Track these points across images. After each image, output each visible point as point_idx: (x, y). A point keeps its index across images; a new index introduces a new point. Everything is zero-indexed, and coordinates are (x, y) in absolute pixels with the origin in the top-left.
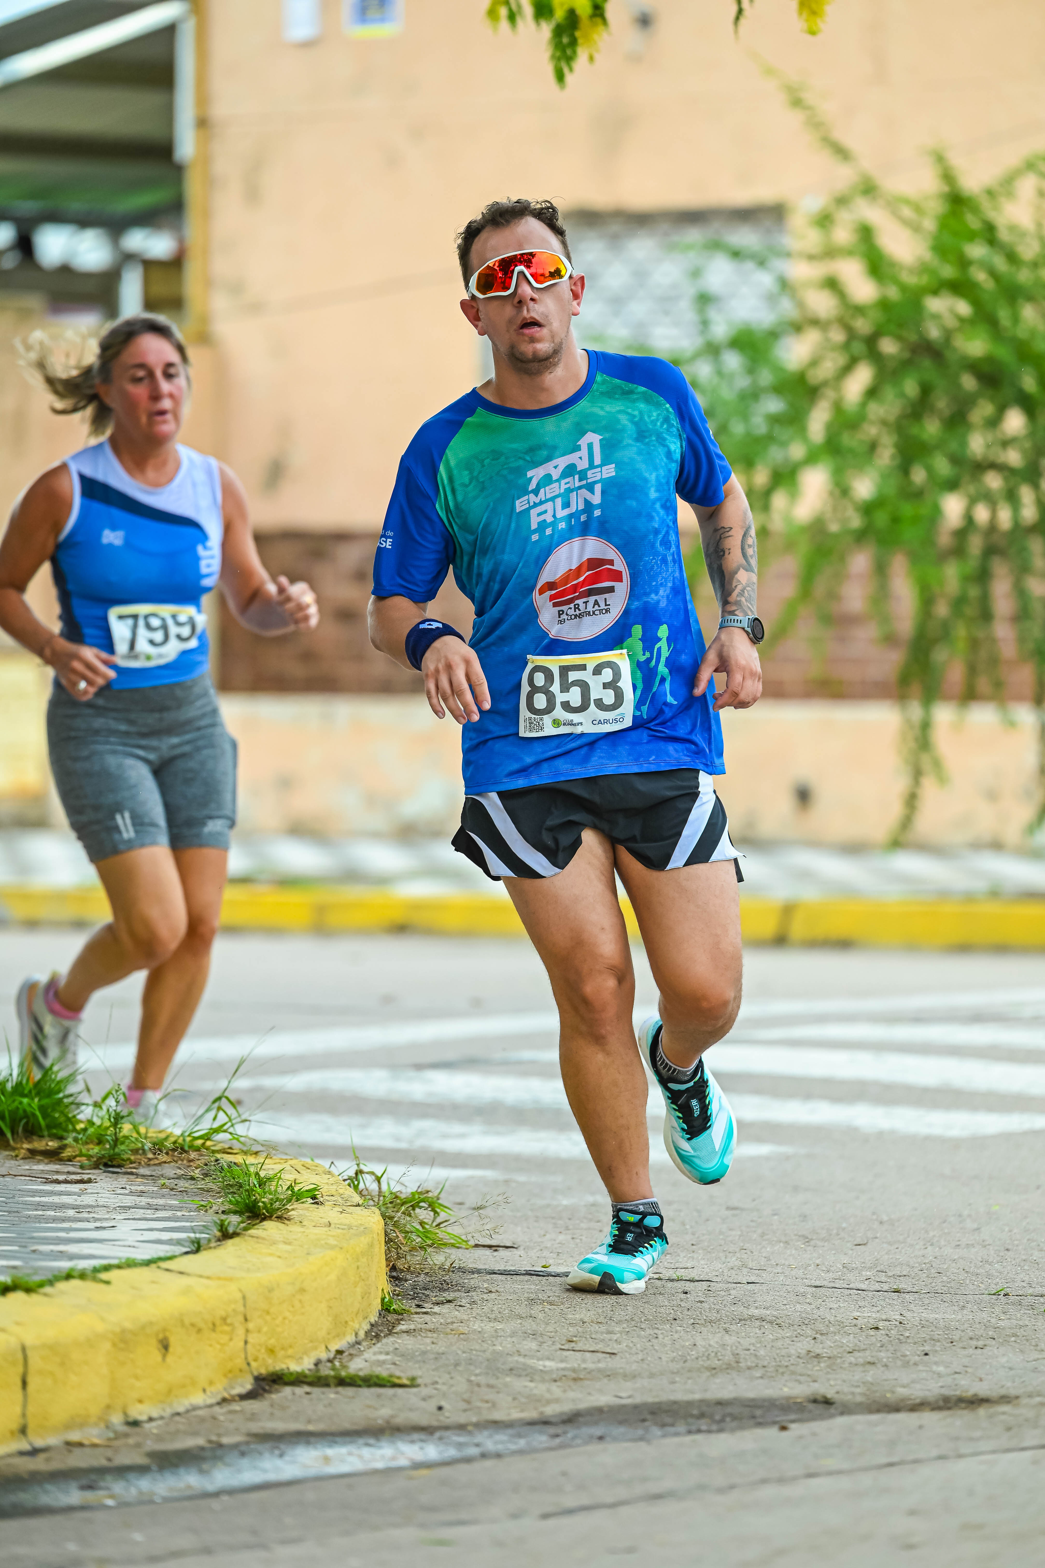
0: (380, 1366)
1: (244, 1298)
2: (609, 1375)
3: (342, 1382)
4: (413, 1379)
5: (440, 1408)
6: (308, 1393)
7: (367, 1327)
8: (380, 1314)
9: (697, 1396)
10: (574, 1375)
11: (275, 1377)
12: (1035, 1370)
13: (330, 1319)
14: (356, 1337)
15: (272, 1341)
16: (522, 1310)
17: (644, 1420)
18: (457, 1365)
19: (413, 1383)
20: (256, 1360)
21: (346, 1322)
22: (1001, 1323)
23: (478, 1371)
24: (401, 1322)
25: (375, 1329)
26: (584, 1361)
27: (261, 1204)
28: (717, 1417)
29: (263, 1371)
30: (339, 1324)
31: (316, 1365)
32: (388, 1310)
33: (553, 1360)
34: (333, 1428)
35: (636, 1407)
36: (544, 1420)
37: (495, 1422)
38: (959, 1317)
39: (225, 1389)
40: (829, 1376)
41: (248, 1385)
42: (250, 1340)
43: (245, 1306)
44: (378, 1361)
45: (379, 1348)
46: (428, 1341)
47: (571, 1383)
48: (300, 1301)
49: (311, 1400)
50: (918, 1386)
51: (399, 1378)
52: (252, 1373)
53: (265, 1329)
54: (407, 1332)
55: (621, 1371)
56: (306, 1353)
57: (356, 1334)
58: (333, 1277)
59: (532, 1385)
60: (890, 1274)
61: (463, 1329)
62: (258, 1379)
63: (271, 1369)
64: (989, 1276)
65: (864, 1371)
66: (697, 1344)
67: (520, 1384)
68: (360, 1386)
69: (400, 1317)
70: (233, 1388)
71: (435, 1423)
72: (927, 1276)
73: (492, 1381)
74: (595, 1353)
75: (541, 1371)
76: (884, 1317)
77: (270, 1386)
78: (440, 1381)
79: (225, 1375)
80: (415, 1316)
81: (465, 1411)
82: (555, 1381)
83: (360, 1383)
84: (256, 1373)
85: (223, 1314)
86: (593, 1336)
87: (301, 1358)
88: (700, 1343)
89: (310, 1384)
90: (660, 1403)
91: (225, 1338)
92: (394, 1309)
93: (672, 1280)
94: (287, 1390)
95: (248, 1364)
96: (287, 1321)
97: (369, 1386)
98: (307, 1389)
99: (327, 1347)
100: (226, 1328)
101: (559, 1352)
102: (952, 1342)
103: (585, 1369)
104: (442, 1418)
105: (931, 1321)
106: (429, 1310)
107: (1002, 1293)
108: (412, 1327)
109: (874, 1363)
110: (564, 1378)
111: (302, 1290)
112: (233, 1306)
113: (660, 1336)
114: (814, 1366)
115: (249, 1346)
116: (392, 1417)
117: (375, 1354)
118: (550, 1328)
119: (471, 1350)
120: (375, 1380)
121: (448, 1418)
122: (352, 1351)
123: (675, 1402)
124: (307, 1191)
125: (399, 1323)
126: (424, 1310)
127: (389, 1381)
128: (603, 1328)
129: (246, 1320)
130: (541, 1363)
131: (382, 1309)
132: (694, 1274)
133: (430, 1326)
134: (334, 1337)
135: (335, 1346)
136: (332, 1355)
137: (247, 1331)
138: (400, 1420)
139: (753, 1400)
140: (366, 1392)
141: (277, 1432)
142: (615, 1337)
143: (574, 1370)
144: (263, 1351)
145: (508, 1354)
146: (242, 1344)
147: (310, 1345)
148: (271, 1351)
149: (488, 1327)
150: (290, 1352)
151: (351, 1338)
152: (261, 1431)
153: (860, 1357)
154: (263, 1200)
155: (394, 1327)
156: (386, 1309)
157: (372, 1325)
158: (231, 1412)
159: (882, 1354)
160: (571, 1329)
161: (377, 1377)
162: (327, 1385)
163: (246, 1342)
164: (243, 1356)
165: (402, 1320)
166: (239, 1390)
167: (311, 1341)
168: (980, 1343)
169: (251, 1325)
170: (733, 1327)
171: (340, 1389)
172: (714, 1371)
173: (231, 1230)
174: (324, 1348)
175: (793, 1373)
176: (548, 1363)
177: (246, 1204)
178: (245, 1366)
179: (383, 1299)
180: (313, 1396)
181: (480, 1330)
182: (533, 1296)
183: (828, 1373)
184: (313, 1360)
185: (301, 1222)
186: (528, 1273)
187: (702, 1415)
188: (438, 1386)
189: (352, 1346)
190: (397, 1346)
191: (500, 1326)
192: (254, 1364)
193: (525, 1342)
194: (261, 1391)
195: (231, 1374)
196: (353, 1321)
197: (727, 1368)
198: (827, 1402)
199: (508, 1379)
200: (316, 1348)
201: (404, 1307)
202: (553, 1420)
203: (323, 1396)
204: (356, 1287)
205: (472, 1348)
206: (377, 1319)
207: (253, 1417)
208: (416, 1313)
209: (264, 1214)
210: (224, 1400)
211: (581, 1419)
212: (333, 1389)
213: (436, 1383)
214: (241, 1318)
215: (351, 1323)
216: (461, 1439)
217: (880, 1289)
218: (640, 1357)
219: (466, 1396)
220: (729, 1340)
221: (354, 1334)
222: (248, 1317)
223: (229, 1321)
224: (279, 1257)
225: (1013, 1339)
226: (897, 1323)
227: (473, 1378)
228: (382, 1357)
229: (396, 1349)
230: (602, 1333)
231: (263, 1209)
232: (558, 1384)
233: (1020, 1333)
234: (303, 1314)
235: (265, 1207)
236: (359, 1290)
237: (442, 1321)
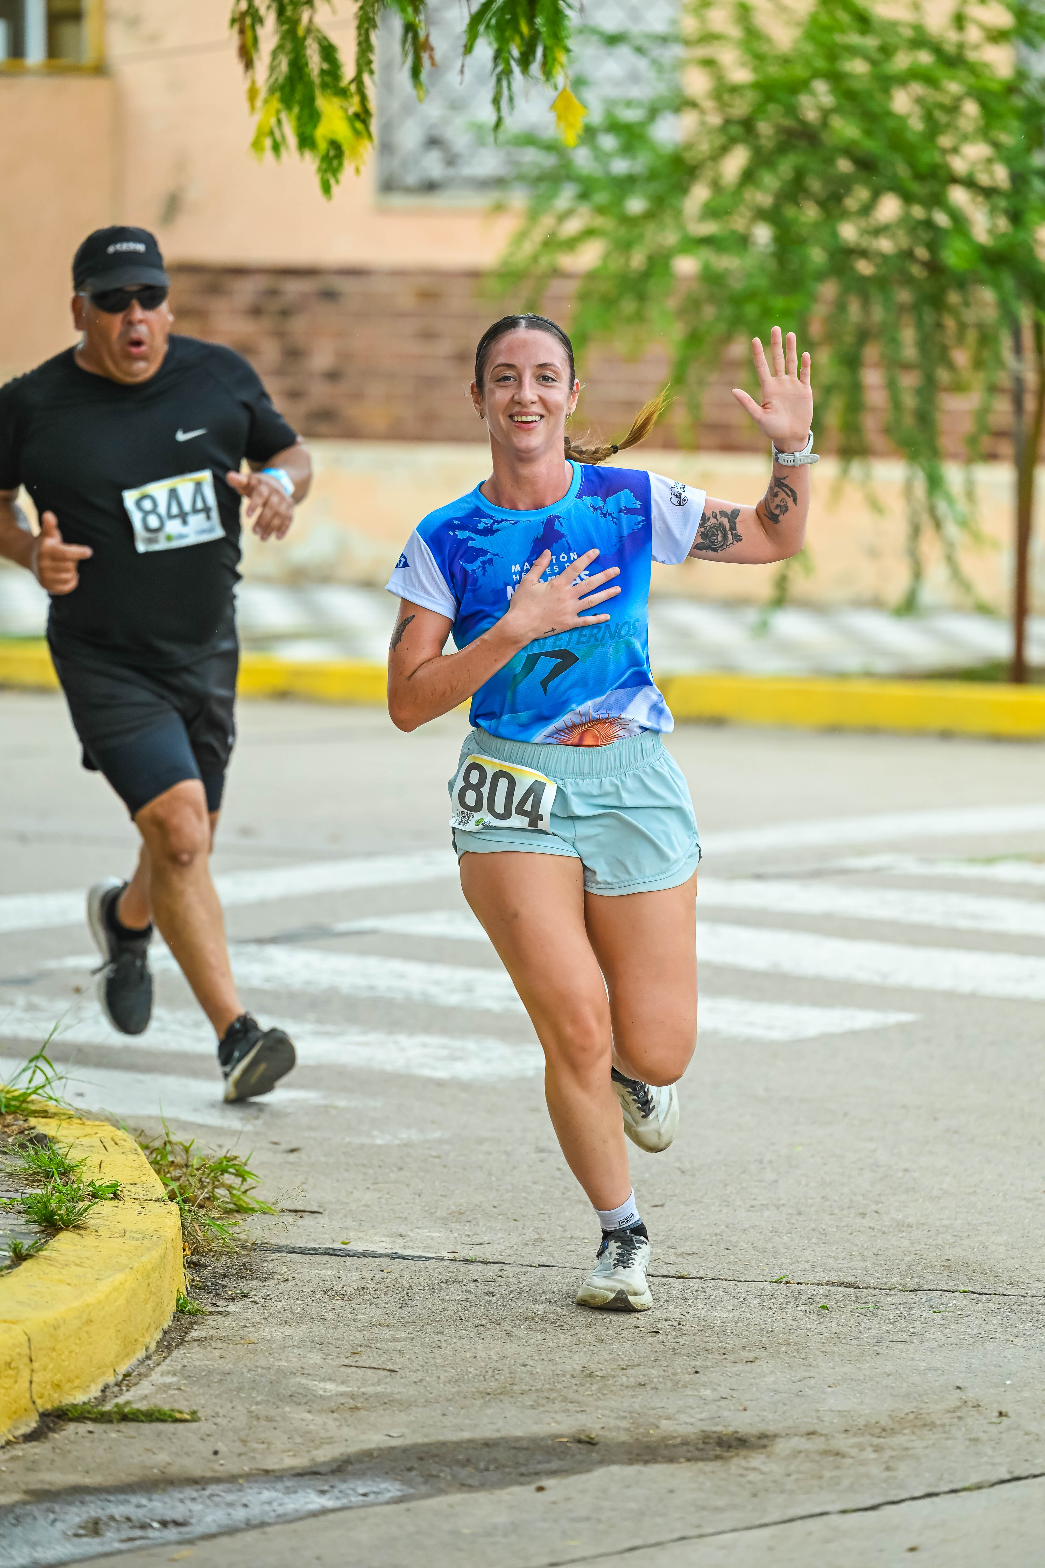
0: (165, 1392)
1: (29, 1340)
2: (387, 1402)
3: (125, 1417)
4: (194, 1413)
5: (216, 1453)
6: (90, 1432)
7: (158, 1335)
8: (174, 1317)
9: (466, 1435)
10: (352, 1403)
11: (60, 1413)
12: (799, 1394)
13: (119, 1342)
14: (146, 1351)
15: (58, 1376)
16: (314, 1309)
17: (410, 1469)
18: (240, 1389)
19: (194, 1417)
20: (41, 1397)
21: (136, 1340)
22: (777, 1325)
23: (259, 1399)
24: (195, 1327)
25: (167, 1337)
26: (364, 1381)
27: (56, 1217)
28: (482, 1465)
29: (49, 1407)
30: (128, 1344)
31: (103, 1391)
32: (182, 1311)
33: (334, 1381)
34: (110, 1481)
35: (405, 1450)
36: (315, 1469)
37: (267, 1472)
38: (737, 1315)
39: (9, 1431)
40: (599, 1403)
41: (32, 1423)
42: (35, 1379)
43: (30, 1348)
44: (165, 1385)
45: (168, 1365)
46: (217, 1353)
47: (347, 1415)
48: (87, 1332)
49: (92, 1441)
50: (684, 1418)
51: (180, 1412)
52: (38, 1411)
53: (50, 1366)
54: (199, 1340)
55: (398, 1397)
56: (93, 1381)
57: (147, 1348)
58: (122, 1301)
59: (309, 1416)
60: (680, 1251)
61: (253, 1337)
62: (44, 1415)
63: (56, 1404)
64: (776, 1254)
65: (633, 1396)
66: (478, 1356)
67: (298, 1415)
68: (142, 1421)
69: (195, 1319)
70: (18, 1428)
71: (208, 1474)
72: (716, 1255)
73: (272, 1412)
74: (375, 1370)
75: (321, 1396)
76: (664, 1316)
77: (55, 1424)
78: (222, 1412)
79: (9, 1418)
80: (208, 1317)
81: (240, 1455)
82: (333, 1412)
83: (143, 1418)
84: (41, 1410)
85: (8, 1359)
86: (378, 1345)
87: (88, 1387)
88: (482, 1354)
89: (94, 1420)
90: (429, 1445)
91: (8, 1382)
92: (189, 1311)
93: (466, 1261)
94: (71, 1427)
95: (34, 1402)
96: (74, 1355)
97: (151, 1421)
98: (90, 1426)
99: (115, 1371)
100: (11, 1372)
101: (343, 1369)
102: (724, 1354)
103: (363, 1393)
104: (216, 1467)
105: (709, 1321)
106: (223, 1309)
107: (784, 1281)
108: (204, 1334)
109: (644, 1385)
110: (342, 1406)
111: (90, 1321)
112: (18, 1350)
113: (444, 1344)
114: (586, 1390)
115: (34, 1385)
116: (169, 1464)
117: (162, 1375)
118: (337, 1334)
119: (257, 1367)
120: (157, 1414)
121: (222, 1465)
122: (142, 1370)
123: (444, 1444)
124: (108, 1187)
125: (192, 1328)
126: (219, 1309)
127: (170, 1416)
128: (388, 1334)
129: (31, 1361)
130: (322, 1385)
131: (177, 1311)
132: (488, 1253)
133: (222, 1333)
134: (123, 1359)
135: (123, 1369)
136: (120, 1378)
137: (32, 1371)
138: (174, 1470)
139: (519, 1439)
140: (148, 1428)
141: (53, 1488)
142: (399, 1346)
143: (353, 1396)
144: (49, 1387)
145: (291, 1373)
146: (27, 1384)
147: (99, 1371)
148: (57, 1386)
149: (277, 1333)
150: (77, 1382)
151: (141, 1354)
152: (39, 1486)
153: (632, 1376)
154: (59, 1212)
155: (186, 1333)
156: (181, 1310)
157: (165, 1332)
158: (14, 1459)
159: (654, 1372)
160: (358, 1335)
161: (159, 1411)
162: (110, 1421)
163: (31, 1383)
164: (28, 1396)
165: (195, 1323)
166: (24, 1430)
167: (99, 1368)
168: (751, 1355)
169: (36, 1365)
170: (516, 1331)
171: (123, 1426)
172: (488, 1398)
173: (24, 1252)
174: (112, 1371)
175: (565, 1399)
176: (330, 1386)
177: (44, 1215)
178: (31, 1405)
179: (178, 1301)
180: (95, 1435)
181: (269, 1337)
182: (328, 1285)
183: (599, 1399)
184: (100, 1387)
185: (97, 1231)
186: (328, 1252)
187: (468, 1461)
188: (219, 1420)
189: (142, 1362)
190: (185, 1362)
191: (288, 1331)
192: (39, 1402)
193: (310, 1355)
194: (45, 1430)
195: (16, 1416)
196: (144, 1337)
197: (501, 1394)
198: (591, 1443)
199: (287, 1409)
200: (103, 1373)
201: (198, 1307)
202: (323, 1469)
203: (104, 1436)
204: (146, 1304)
205: (258, 1364)
206: (170, 1323)
207: (33, 1467)
208: (211, 1314)
209: (59, 1225)
210: (8, 1443)
211: (350, 1468)
212: (116, 1426)
213: (217, 1415)
214: (27, 1360)
215: (141, 1339)
216: (230, 1498)
217: (666, 1273)
218: (420, 1375)
219: (243, 1434)
220: (511, 1349)
221: (144, 1349)
222: (33, 1358)
223: (12, 1365)
224: (69, 1284)
225: (784, 1349)
226: (676, 1324)
227: (254, 1408)
228: (169, 1379)
229: (185, 1366)
230: (387, 1341)
231: (59, 1221)
232: (336, 1415)
233: (793, 1338)
234: (90, 1344)
235: (61, 1219)
236: (150, 1306)
237: (234, 1324)
